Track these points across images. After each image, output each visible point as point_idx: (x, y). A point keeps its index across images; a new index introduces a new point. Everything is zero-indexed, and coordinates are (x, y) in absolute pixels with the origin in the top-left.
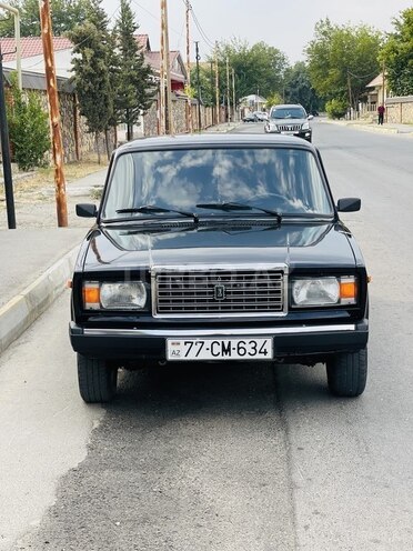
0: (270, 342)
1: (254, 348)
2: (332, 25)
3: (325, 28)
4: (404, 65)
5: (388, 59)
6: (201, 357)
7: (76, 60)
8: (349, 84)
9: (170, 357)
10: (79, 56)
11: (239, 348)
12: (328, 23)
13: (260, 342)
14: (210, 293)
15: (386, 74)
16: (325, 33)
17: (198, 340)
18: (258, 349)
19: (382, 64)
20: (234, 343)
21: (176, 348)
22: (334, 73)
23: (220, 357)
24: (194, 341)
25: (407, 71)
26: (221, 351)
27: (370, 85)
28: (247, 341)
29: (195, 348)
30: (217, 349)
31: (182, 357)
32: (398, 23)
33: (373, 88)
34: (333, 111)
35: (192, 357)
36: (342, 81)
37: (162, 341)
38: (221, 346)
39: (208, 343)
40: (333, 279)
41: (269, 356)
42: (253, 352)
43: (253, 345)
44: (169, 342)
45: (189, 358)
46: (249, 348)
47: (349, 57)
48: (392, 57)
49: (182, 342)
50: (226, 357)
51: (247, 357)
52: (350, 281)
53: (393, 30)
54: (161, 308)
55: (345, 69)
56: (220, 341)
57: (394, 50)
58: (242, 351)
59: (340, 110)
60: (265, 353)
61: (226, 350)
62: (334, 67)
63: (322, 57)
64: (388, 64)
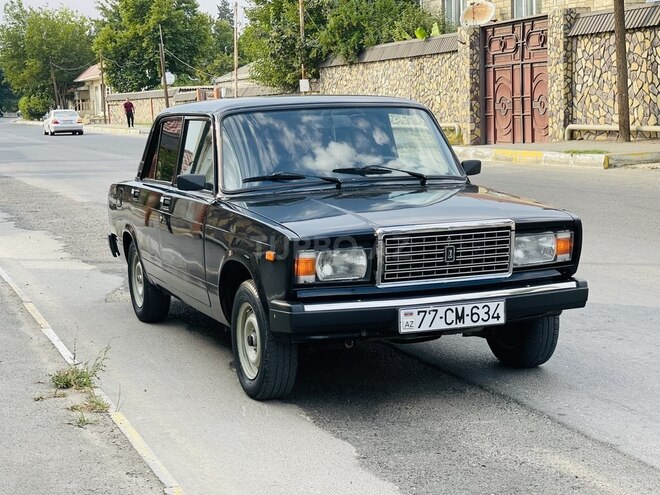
0: (502, 304)
1: (487, 313)
2: (25, 7)
3: (17, 10)
4: (125, 56)
5: (106, 49)
6: (434, 327)
8: (53, 77)
9: (403, 330)
11: (472, 314)
12: (20, 5)
13: (493, 305)
14: (439, 255)
15: (104, 66)
16: (17, 17)
17: (432, 308)
18: (491, 313)
19: (99, 54)
20: (468, 309)
21: (409, 319)
22: (33, 64)
23: (453, 326)
24: (428, 310)
25: (129, 63)
26: (454, 319)
27: (80, 79)
28: (480, 305)
29: (429, 318)
30: (451, 317)
31: (415, 329)
32: (104, 9)
33: (82, 84)
34: (30, 110)
35: (425, 327)
36: (44, 74)
37: (394, 313)
38: (454, 314)
39: (442, 310)
40: (550, 234)
41: (502, 321)
42: (486, 317)
43: (486, 309)
44: (402, 313)
45: (422, 329)
46: (482, 312)
47: (50, 46)
48: (110, 46)
49: (415, 311)
50: (460, 325)
51: (480, 323)
52: (565, 235)
53: (99, 16)
54: (388, 276)
55: (46, 60)
56: (453, 308)
57: (112, 39)
58: (475, 318)
59: (40, 109)
60: (498, 317)
61: (460, 318)
62: (32, 56)
63: (15, 45)
64: (106, 54)
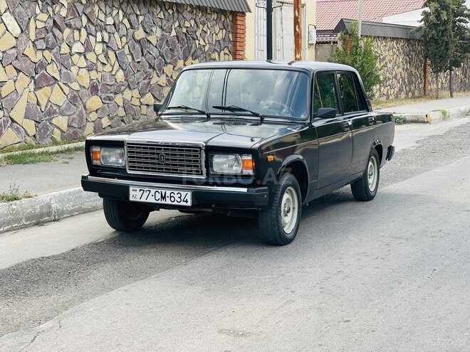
0: (189, 194)
1: (180, 198)
6: (149, 201)
7: (425, 13)
9: (131, 199)
10: (427, 9)
11: (171, 197)
13: (183, 193)
14: (156, 159)
17: (147, 189)
18: (182, 198)
21: (134, 193)
23: (159, 202)
24: (145, 190)
26: (160, 197)
28: (176, 192)
29: (146, 194)
30: (158, 196)
31: (138, 200)
35: (143, 200)
37: (126, 188)
38: (160, 194)
39: (153, 191)
40: (238, 156)
41: (189, 204)
42: (179, 200)
43: (179, 195)
44: (131, 189)
45: (141, 200)
46: (177, 197)
49: (138, 189)
50: (163, 202)
51: (176, 203)
52: (249, 158)
54: (129, 167)
56: (160, 191)
58: (172, 199)
60: (187, 202)
61: (163, 198)
